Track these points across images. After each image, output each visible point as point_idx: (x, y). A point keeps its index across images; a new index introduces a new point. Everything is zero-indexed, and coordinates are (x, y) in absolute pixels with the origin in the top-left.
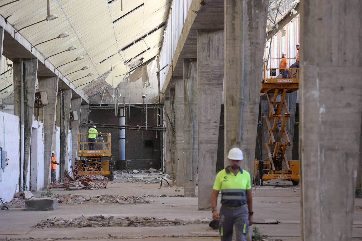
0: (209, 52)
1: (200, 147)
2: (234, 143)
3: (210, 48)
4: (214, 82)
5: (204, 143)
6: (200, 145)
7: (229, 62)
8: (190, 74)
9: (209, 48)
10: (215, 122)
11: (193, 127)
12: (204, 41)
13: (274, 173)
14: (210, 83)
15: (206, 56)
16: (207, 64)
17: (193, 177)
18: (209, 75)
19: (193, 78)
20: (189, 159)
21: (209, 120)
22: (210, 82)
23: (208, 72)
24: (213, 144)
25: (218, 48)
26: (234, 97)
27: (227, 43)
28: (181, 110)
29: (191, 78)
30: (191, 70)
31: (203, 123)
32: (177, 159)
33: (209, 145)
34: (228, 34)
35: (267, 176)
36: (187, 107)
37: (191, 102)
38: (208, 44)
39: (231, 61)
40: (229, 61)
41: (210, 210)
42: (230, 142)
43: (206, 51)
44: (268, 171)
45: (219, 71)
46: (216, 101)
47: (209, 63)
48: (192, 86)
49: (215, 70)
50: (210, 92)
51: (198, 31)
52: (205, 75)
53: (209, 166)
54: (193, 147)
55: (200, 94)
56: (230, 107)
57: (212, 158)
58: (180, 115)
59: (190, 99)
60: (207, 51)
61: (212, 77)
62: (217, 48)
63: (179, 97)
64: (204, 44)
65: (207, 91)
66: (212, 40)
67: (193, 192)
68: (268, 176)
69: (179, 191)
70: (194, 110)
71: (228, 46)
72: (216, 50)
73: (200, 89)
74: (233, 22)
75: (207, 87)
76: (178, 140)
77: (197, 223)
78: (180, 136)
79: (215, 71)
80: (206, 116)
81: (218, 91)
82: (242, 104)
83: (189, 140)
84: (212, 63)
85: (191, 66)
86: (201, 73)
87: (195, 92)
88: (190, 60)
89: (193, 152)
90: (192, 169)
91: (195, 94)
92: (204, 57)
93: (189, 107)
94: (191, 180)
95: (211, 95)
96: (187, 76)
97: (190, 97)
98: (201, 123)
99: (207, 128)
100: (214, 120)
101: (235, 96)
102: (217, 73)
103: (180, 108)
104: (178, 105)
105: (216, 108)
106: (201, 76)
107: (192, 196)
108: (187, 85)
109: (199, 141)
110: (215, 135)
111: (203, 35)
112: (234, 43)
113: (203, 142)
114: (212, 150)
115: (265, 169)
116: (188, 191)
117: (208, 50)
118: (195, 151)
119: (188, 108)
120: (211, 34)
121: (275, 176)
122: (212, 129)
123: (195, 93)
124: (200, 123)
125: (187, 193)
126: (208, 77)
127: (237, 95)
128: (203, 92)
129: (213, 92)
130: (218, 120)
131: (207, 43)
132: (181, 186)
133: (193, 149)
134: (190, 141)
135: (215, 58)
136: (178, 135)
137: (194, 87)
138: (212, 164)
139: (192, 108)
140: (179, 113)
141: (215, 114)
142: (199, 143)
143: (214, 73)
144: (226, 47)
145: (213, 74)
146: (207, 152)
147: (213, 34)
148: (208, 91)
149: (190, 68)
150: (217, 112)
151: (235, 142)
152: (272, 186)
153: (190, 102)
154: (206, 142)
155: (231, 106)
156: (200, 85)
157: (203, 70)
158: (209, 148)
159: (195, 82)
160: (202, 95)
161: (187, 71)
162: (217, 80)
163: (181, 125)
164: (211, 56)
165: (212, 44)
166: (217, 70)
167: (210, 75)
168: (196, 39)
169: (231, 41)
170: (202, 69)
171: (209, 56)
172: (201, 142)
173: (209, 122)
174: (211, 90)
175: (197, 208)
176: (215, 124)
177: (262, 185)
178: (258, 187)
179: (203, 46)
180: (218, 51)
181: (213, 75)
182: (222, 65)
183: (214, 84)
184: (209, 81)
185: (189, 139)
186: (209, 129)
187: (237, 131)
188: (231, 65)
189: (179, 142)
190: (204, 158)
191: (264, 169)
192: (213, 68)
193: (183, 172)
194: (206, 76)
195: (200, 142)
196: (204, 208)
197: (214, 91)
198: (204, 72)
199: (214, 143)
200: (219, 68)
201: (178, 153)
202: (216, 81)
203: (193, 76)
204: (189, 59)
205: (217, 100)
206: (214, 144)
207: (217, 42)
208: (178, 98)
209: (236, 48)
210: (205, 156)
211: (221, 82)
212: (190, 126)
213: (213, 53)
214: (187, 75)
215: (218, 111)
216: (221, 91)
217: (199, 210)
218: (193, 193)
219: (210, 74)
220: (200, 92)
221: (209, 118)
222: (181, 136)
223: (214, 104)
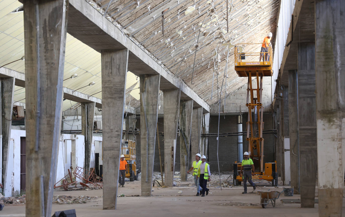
0: (111, 70)
1: (104, 154)
3: (112, 66)
4: (116, 95)
5: (108, 150)
9: (111, 66)
10: (117, 131)
12: (107, 60)
14: (113, 96)
15: (109, 73)
16: (109, 80)
18: (111, 90)
21: (112, 130)
22: (112, 95)
23: (111, 87)
31: (107, 132)
33: (112, 151)
38: (110, 62)
41: (112, 209)
43: (109, 69)
45: (120, 86)
46: (118, 112)
47: (111, 79)
49: (117, 86)
50: (113, 105)
51: (102, 52)
52: (108, 90)
53: (112, 170)
57: (115, 162)
60: (110, 69)
61: (114, 92)
65: (110, 104)
66: (114, 59)
72: (118, 67)
73: (104, 102)
75: (109, 100)
79: (116, 86)
80: (109, 126)
81: (119, 104)
84: (114, 79)
86: (104, 88)
92: (106, 74)
95: (113, 107)
98: (105, 132)
99: (110, 137)
100: (116, 130)
102: (118, 88)
105: (118, 119)
106: (104, 91)
110: (117, 143)
111: (105, 55)
113: (107, 149)
114: (114, 156)
117: (110, 68)
120: (113, 54)
122: (114, 137)
128: (106, 104)
129: (115, 105)
131: (109, 62)
135: (117, 75)
138: (115, 169)
143: (116, 87)
146: (110, 158)
147: (115, 53)
148: (111, 104)
150: (119, 122)
154: (109, 149)
156: (104, 99)
157: (106, 86)
158: (112, 155)
160: (105, 107)
164: (113, 73)
165: (114, 63)
166: (118, 85)
167: (112, 89)
170: (105, 85)
171: (111, 73)
172: (105, 149)
173: (112, 132)
174: (114, 103)
175: (102, 208)
179: (106, 65)
180: (119, 69)
181: (115, 90)
182: (122, 81)
183: (116, 97)
186: (112, 137)
190: (108, 163)
192: (115, 84)
194: (108, 91)
195: (104, 149)
196: (108, 208)
197: (116, 104)
198: (107, 87)
199: (116, 149)
200: (120, 83)
202: (118, 95)
205: (119, 111)
206: (117, 150)
207: (118, 61)
210: (108, 161)
211: (122, 96)
213: (115, 70)
216: (122, 104)
221: (112, 128)
223: (116, 115)
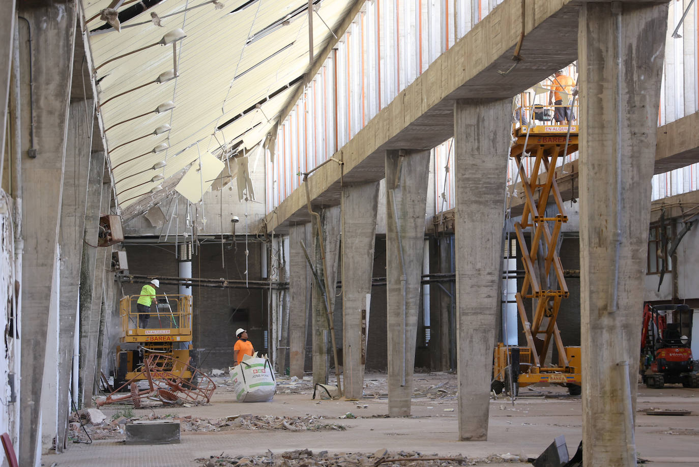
0: (479, 142)
1: (462, 322)
3: (481, 133)
4: (488, 197)
5: (470, 313)
6: (463, 318)
8: (399, 178)
9: (478, 135)
10: (489, 274)
12: (468, 122)
14: (480, 199)
15: (472, 150)
16: (474, 165)
17: (406, 380)
18: (478, 185)
19: (404, 187)
21: (479, 270)
22: (480, 197)
23: (476, 180)
24: (486, 314)
25: (494, 134)
27: (588, 134)
29: (401, 187)
31: (469, 275)
33: (480, 317)
34: (590, 118)
35: (528, 376)
38: (476, 127)
41: (481, 441)
43: (473, 141)
45: (496, 176)
46: (492, 234)
47: (478, 162)
48: (403, 203)
49: (489, 176)
50: (481, 217)
51: (458, 103)
52: (471, 186)
53: (479, 357)
55: (461, 220)
57: (486, 340)
60: (475, 140)
61: (484, 189)
62: (492, 135)
64: (468, 126)
65: (475, 215)
66: (483, 120)
71: (590, 138)
72: (492, 138)
73: (462, 210)
75: (474, 207)
79: (489, 178)
80: (473, 262)
81: (495, 215)
84: (484, 162)
85: (402, 165)
86: (463, 181)
88: (400, 152)
92: (468, 151)
94: (403, 384)
95: (482, 222)
96: (394, 184)
98: (464, 276)
100: (488, 270)
102: (492, 181)
105: (492, 247)
106: (462, 187)
109: (461, 309)
110: (491, 299)
111: (466, 110)
112: (602, 134)
113: (469, 311)
114: (484, 326)
117: (476, 138)
120: (482, 107)
121: (542, 378)
122: (484, 286)
124: (463, 275)
126: (477, 188)
128: (466, 216)
129: (486, 217)
130: (496, 269)
131: (474, 126)
135: (490, 153)
138: (486, 354)
141: (491, 258)
142: (461, 314)
143: (488, 180)
144: (588, 141)
145: (485, 183)
146: (475, 330)
147: (485, 107)
148: (477, 216)
150: (494, 255)
154: (473, 312)
156: (462, 204)
157: (467, 176)
158: (479, 323)
160: (465, 222)
161: (394, 173)
162: (493, 194)
164: (482, 150)
165: (484, 127)
166: (492, 176)
167: (480, 184)
169: (597, 131)
170: (465, 174)
171: (478, 148)
172: (465, 311)
173: (479, 274)
174: (483, 213)
175: (458, 436)
176: (489, 278)
179: (466, 132)
180: (494, 141)
181: (485, 186)
182: (502, 167)
183: (487, 201)
184: (479, 196)
186: (479, 286)
190: (471, 341)
192: (485, 172)
195: (461, 312)
196: (472, 437)
197: (488, 216)
198: (468, 179)
200: (496, 172)
202: (492, 196)
203: (405, 183)
204: (397, 150)
205: (493, 231)
206: (490, 314)
207: (492, 124)
210: (472, 337)
211: (500, 198)
213: (485, 143)
214: (394, 181)
215: (496, 253)
216: (501, 215)
217: (462, 441)
219: (481, 183)
220: (461, 217)
221: (479, 266)
223: (488, 240)
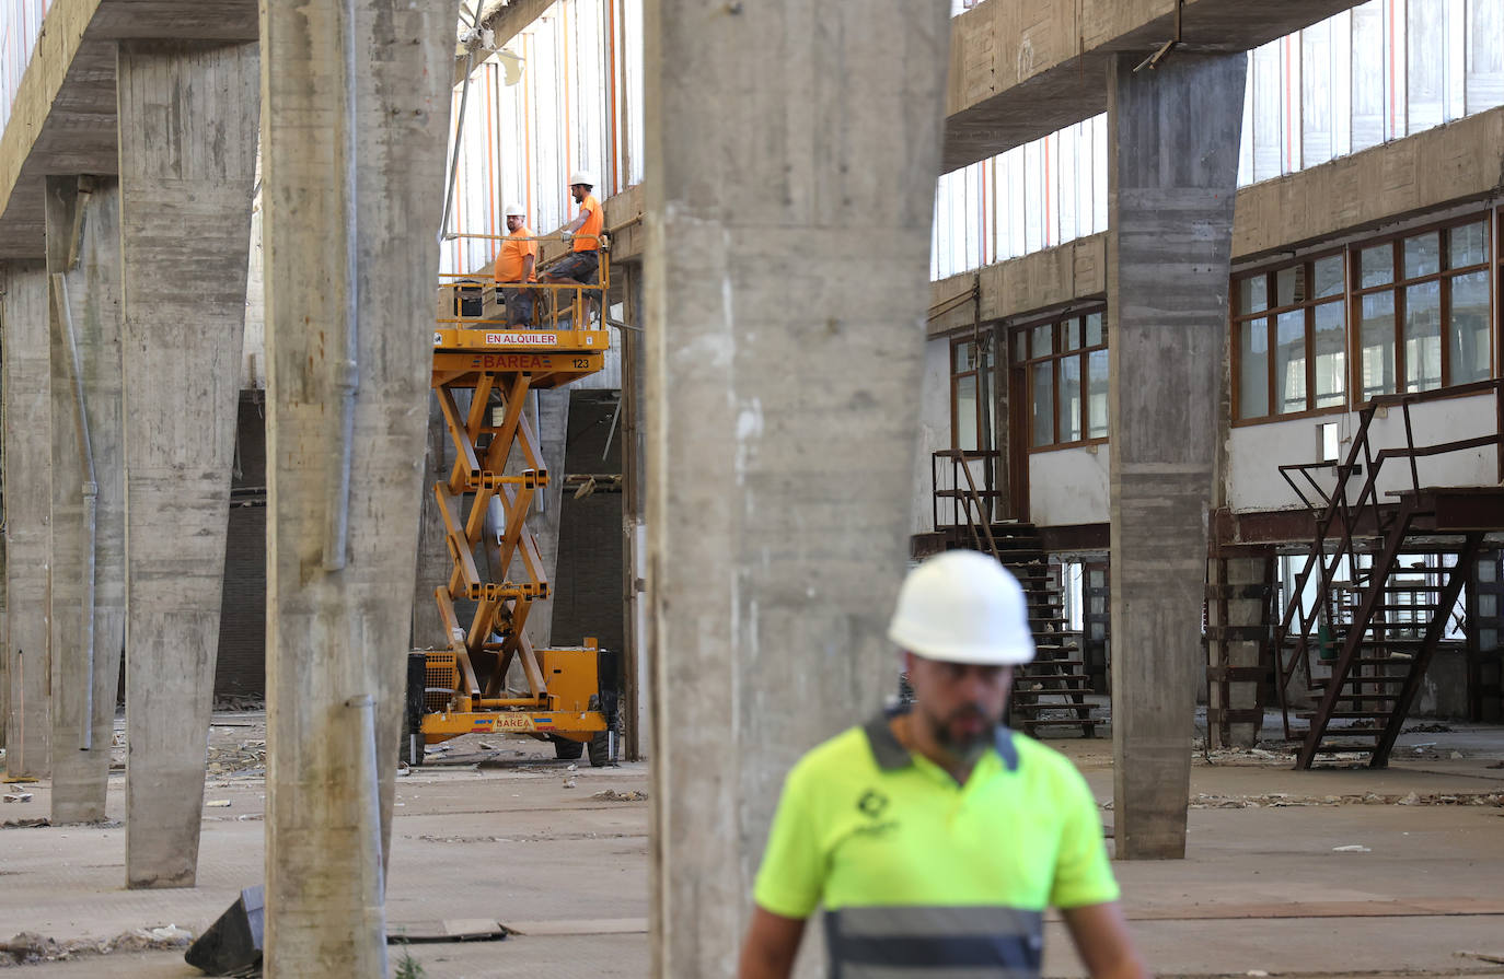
0: (178, 149)
1: (135, 595)
2: (312, 572)
3: (182, 128)
4: (204, 287)
5: (158, 573)
6: (139, 585)
7: (288, 198)
8: (79, 247)
9: (177, 131)
10: (207, 476)
11: (98, 497)
12: (151, 98)
13: (476, 708)
14: (184, 292)
15: (162, 168)
16: (166, 205)
17: (93, 735)
18: (179, 258)
19: (94, 269)
20: (79, 647)
21: (181, 467)
22: (183, 287)
23: (173, 242)
24: (200, 576)
25: (218, 130)
26: (311, 360)
27: (273, 109)
28: (32, 416)
29: (86, 269)
30: (82, 230)
31: (153, 479)
32: (14, 652)
33: (183, 583)
34: (277, 68)
35: (444, 718)
36: (66, 403)
37: (83, 379)
38: (170, 109)
39: (294, 195)
40: (287, 190)
41: (181, 887)
42: (295, 570)
43: (165, 145)
44: (448, 698)
45: (225, 236)
46: (214, 378)
47: (177, 198)
48: (90, 307)
49: (207, 235)
50: (185, 336)
51: (122, 49)
52: (159, 257)
53: (179, 681)
54: (95, 592)
55: (135, 343)
56: (292, 407)
57: (197, 641)
58: (28, 440)
59: (79, 369)
60: (168, 143)
61: (193, 267)
62: (212, 132)
63: (20, 359)
64: (150, 108)
65: (171, 330)
66: (190, 94)
67: (92, 805)
68: (448, 720)
69: (25, 799)
70: (101, 416)
71: (278, 120)
72: (211, 139)
73: (137, 320)
74: (301, 9)
75: (168, 310)
76: (21, 562)
77: (127, 950)
78: (25, 543)
79: (206, 239)
80: (167, 449)
81: (221, 331)
82: (351, 392)
83: (74, 560)
84: (192, 198)
85: (85, 213)
86: (139, 246)
87: (103, 332)
88: (80, 182)
89: (97, 617)
90: (90, 698)
91: (107, 344)
92: (150, 170)
93: (78, 403)
94: (88, 745)
95: (188, 348)
96: (66, 259)
97: (83, 358)
98: (141, 482)
99: (171, 505)
100: (204, 468)
101: (317, 358)
102: (215, 247)
103: (28, 407)
104: (19, 394)
105: (214, 411)
106: (137, 261)
107: (88, 824)
108: (63, 303)
109: (134, 564)
110: (211, 538)
111: (144, 67)
112: (310, 110)
113: (154, 569)
114: (194, 606)
115: (435, 689)
116: (71, 800)
117: (172, 138)
118: (104, 610)
119: (71, 411)
120: (185, 61)
121: (477, 722)
122: (193, 507)
123: (104, 338)
124: (138, 479)
125: (68, 807)
126: (175, 263)
127: (326, 351)
128: (148, 334)
129: (200, 336)
130: (224, 464)
131: (167, 108)
132: (32, 779)
133: (97, 603)
134: (79, 562)
135: (207, 178)
136: (20, 536)
137: (101, 313)
138: (197, 674)
139: (92, 408)
140: (22, 434)
141: (211, 438)
142: (134, 578)
143: (205, 245)
144: (272, 129)
145: (197, 251)
146: (171, 615)
147: (195, 63)
148: (175, 332)
149: (77, 221)
150: (218, 431)
151: (316, 569)
152: (464, 768)
153: (80, 382)
154: (165, 570)
155: (297, 404)
156: (137, 301)
157: (148, 233)
158: (180, 599)
159: (103, 288)
160: (145, 349)
161: (66, 236)
162: (218, 279)
163: (31, 490)
164: (187, 169)
165: (192, 113)
166: (214, 235)
167: (182, 254)
168: (111, 85)
169: (295, 101)
170: (143, 229)
171: (177, 165)
172: (143, 570)
173: (181, 477)
174: (190, 327)
175: (121, 877)
176: (206, 486)
177: (419, 763)
178: (402, 772)
179: (146, 123)
180: (218, 147)
181: (195, 258)
182: (238, 212)
183: (201, 297)
184: (179, 283)
185: (78, 557)
186: (180, 508)
187: (328, 519)
188: (294, 212)
189: (22, 569)
190: (159, 644)
191: (427, 690)
192: (195, 224)
193: (41, 710)
194: (162, 260)
195: (135, 570)
196: (157, 878)
197: (204, 333)
198: (152, 242)
199: (204, 573)
200: (225, 224)
201: (16, 619)
202: (214, 285)
203: (94, 258)
204: (74, 178)
205: (217, 372)
206: (207, 576)
207: (212, 104)
208: (17, 362)
209: (317, 133)
210: (160, 634)
211: (234, 291)
212: (82, 496)
213: (195, 153)
214: (66, 252)
215: (223, 425)
216: (237, 332)
217: (129, 888)
218: (93, 810)
219: (184, 250)
220: (135, 336)
221: (180, 457)
222: (34, 543)
223: (205, 393)
